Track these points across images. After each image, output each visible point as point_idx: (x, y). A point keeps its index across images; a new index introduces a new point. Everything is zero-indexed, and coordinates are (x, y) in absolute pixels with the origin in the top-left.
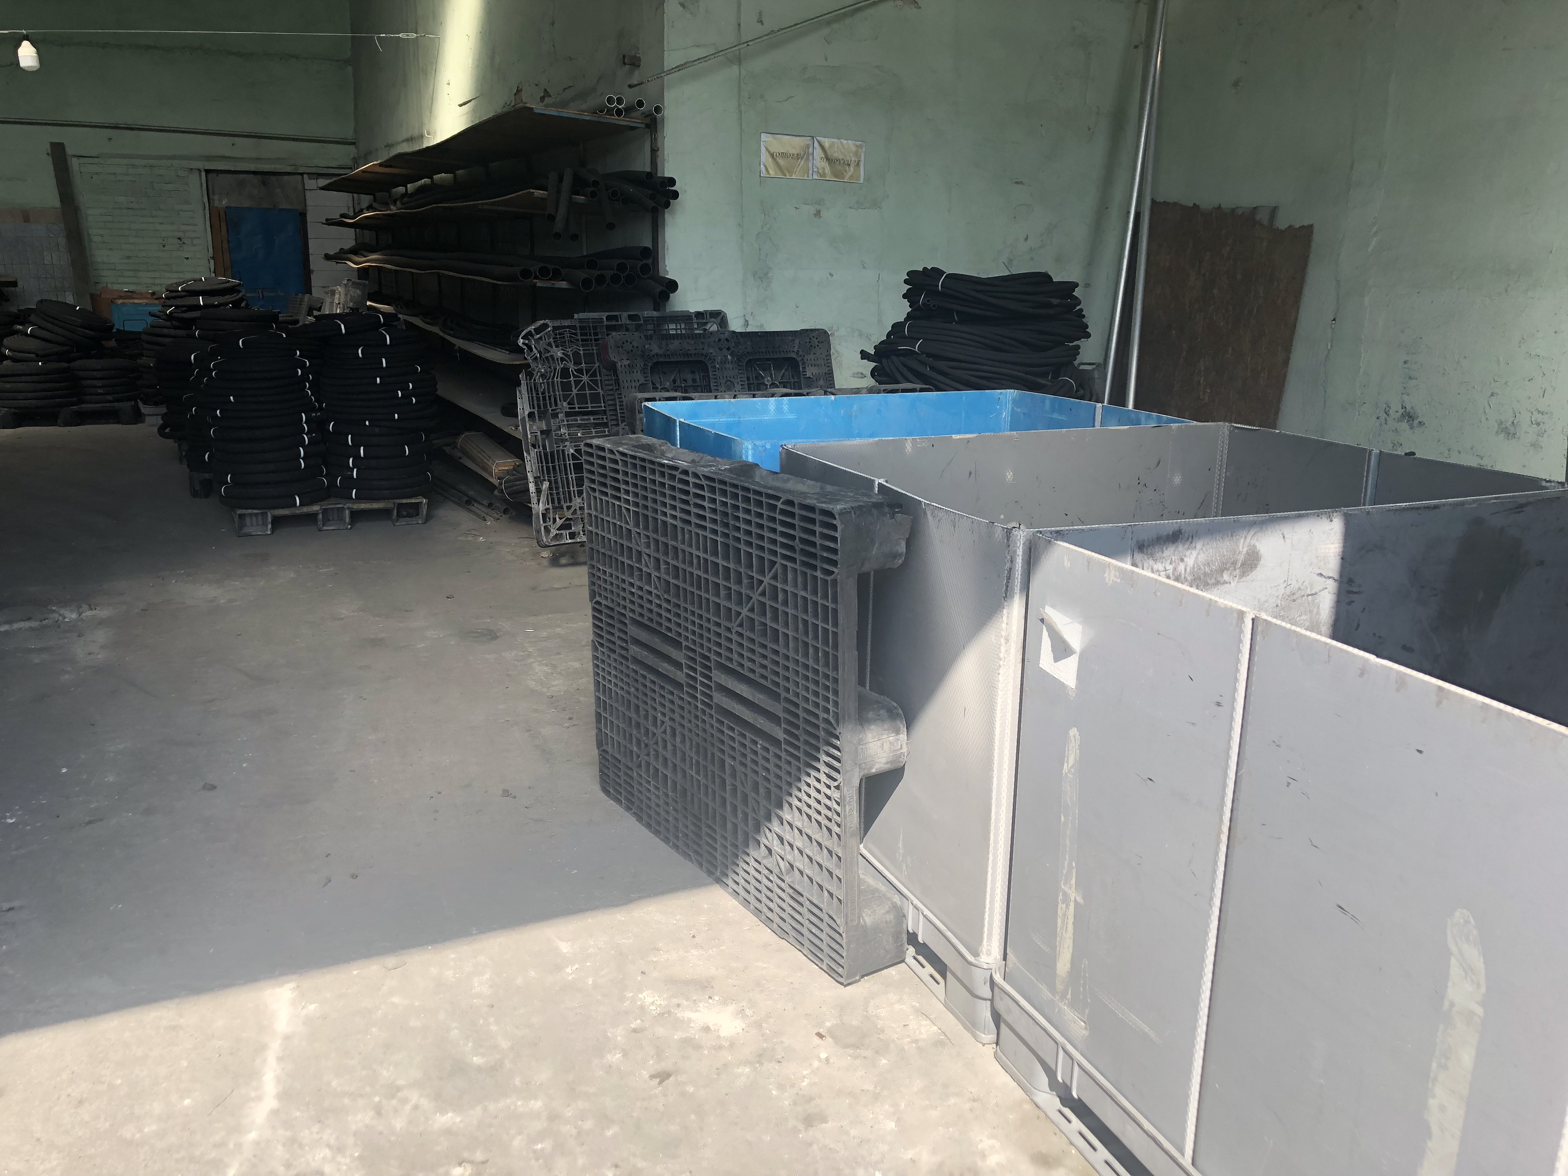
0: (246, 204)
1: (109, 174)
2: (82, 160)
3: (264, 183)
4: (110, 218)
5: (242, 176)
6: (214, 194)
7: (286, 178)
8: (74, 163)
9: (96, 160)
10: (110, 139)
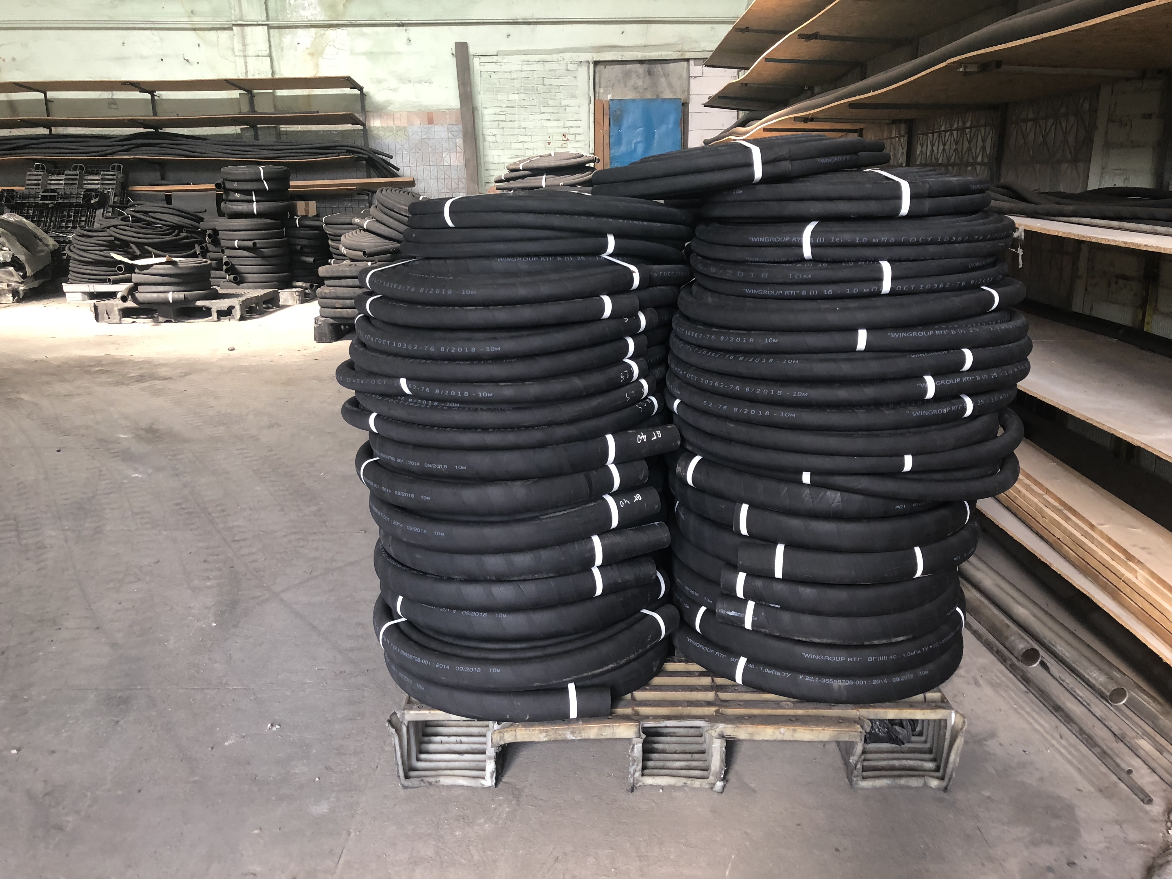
0: (630, 95)
1: (505, 72)
2: (483, 59)
3: (649, 73)
4: (503, 117)
5: (629, 66)
6: (600, 87)
7: (672, 65)
8: (476, 62)
9: (495, 58)
10: (508, 36)
